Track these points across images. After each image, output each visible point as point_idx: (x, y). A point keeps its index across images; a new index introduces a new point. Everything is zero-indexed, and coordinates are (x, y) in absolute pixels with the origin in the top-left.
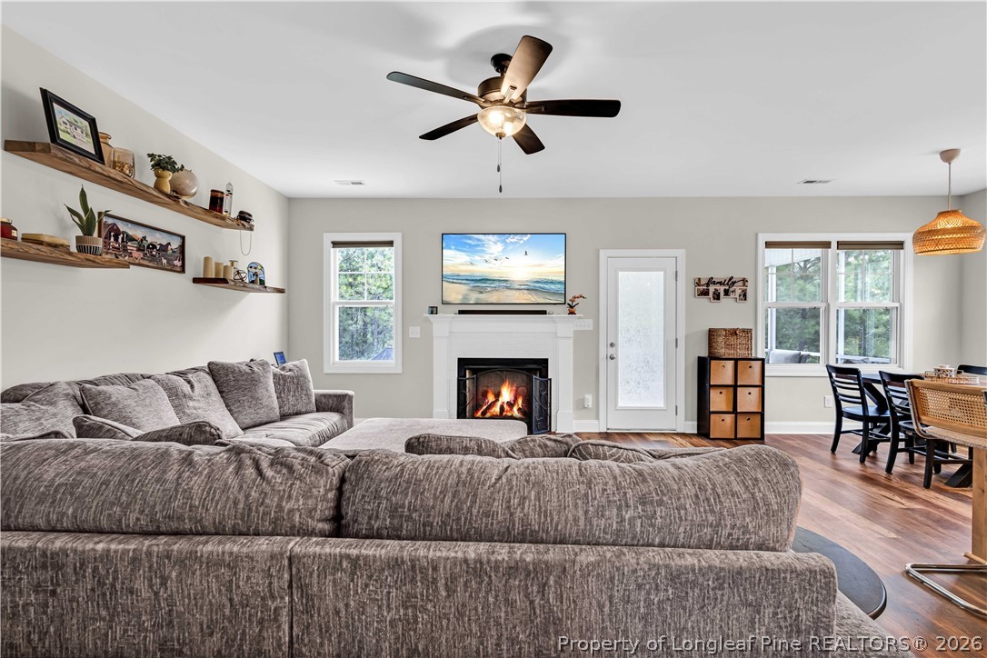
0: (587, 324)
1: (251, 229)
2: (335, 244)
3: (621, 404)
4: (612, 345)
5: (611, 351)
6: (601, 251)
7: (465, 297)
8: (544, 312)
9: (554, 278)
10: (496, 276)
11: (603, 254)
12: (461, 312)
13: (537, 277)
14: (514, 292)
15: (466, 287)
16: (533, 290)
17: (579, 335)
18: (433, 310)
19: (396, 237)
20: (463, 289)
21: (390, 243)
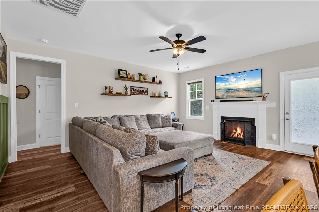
0: (274, 105)
1: (162, 84)
2: (189, 84)
3: (293, 141)
4: (287, 113)
5: (287, 116)
6: (280, 73)
7: (223, 95)
8: (252, 100)
9: (256, 86)
10: (233, 88)
11: (281, 75)
12: (221, 101)
13: (249, 87)
14: (240, 92)
15: (224, 92)
16: (247, 91)
17: (269, 110)
18: (212, 101)
19: (203, 80)
20: (223, 93)
21: (201, 82)
